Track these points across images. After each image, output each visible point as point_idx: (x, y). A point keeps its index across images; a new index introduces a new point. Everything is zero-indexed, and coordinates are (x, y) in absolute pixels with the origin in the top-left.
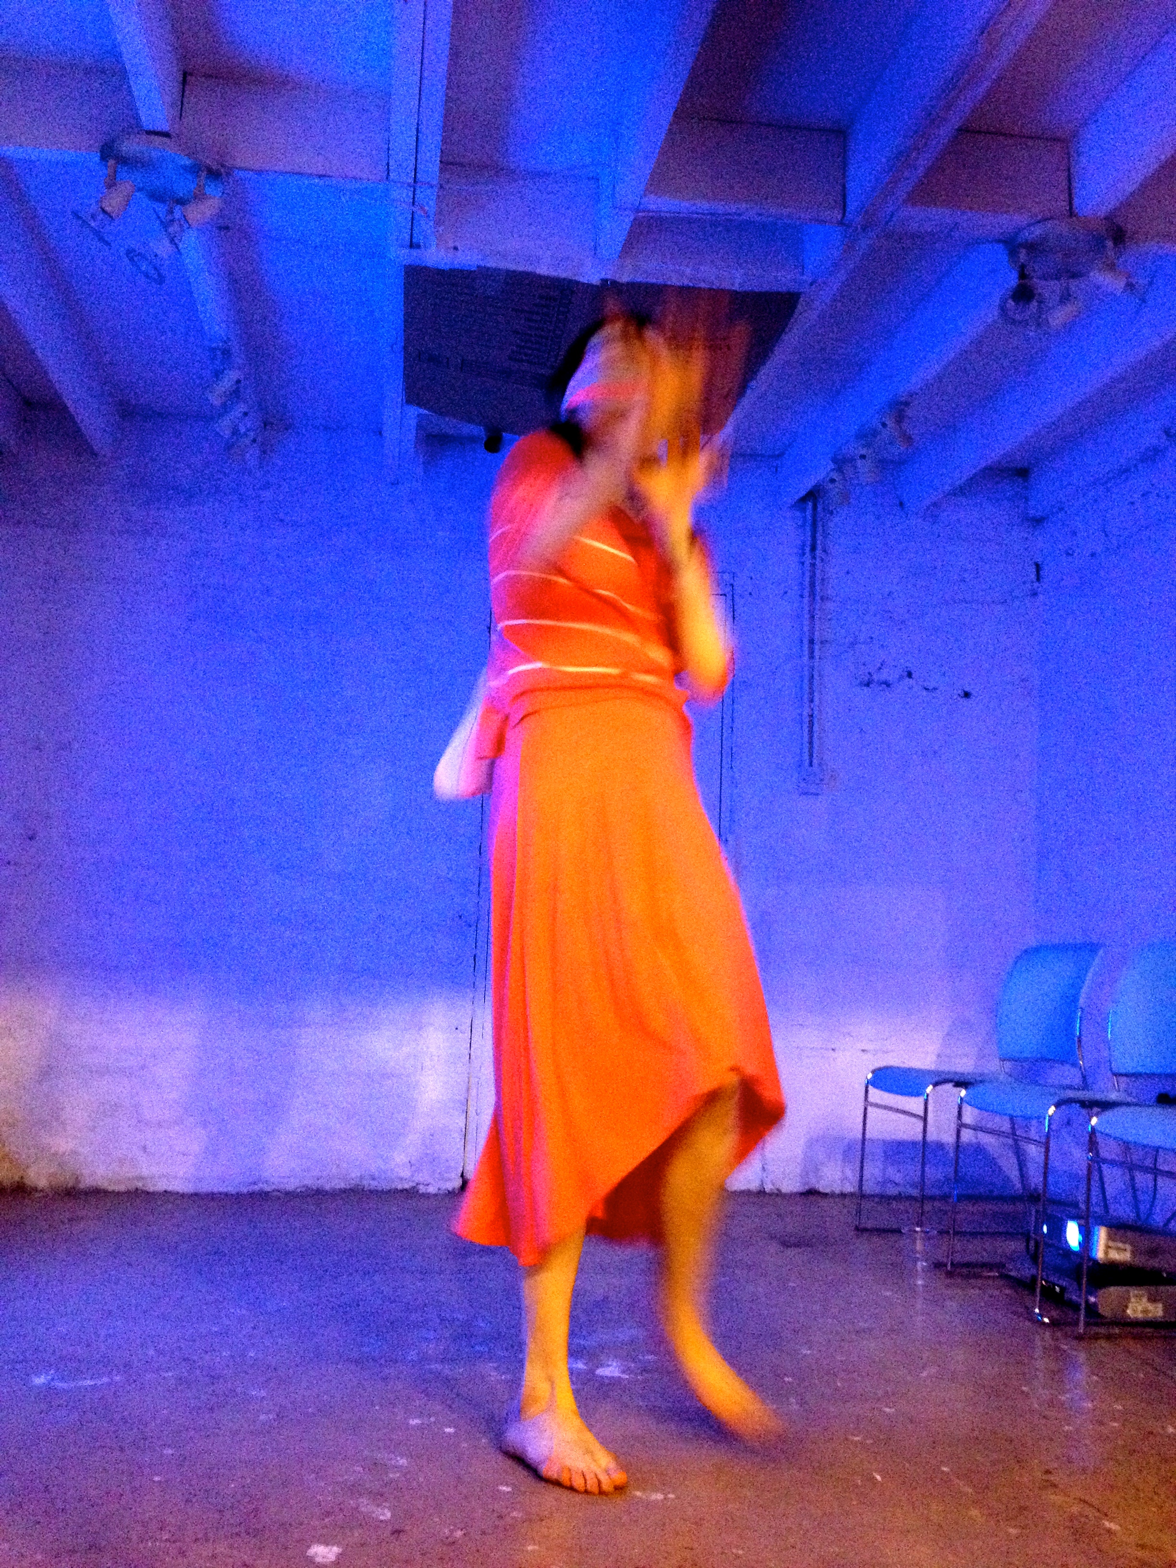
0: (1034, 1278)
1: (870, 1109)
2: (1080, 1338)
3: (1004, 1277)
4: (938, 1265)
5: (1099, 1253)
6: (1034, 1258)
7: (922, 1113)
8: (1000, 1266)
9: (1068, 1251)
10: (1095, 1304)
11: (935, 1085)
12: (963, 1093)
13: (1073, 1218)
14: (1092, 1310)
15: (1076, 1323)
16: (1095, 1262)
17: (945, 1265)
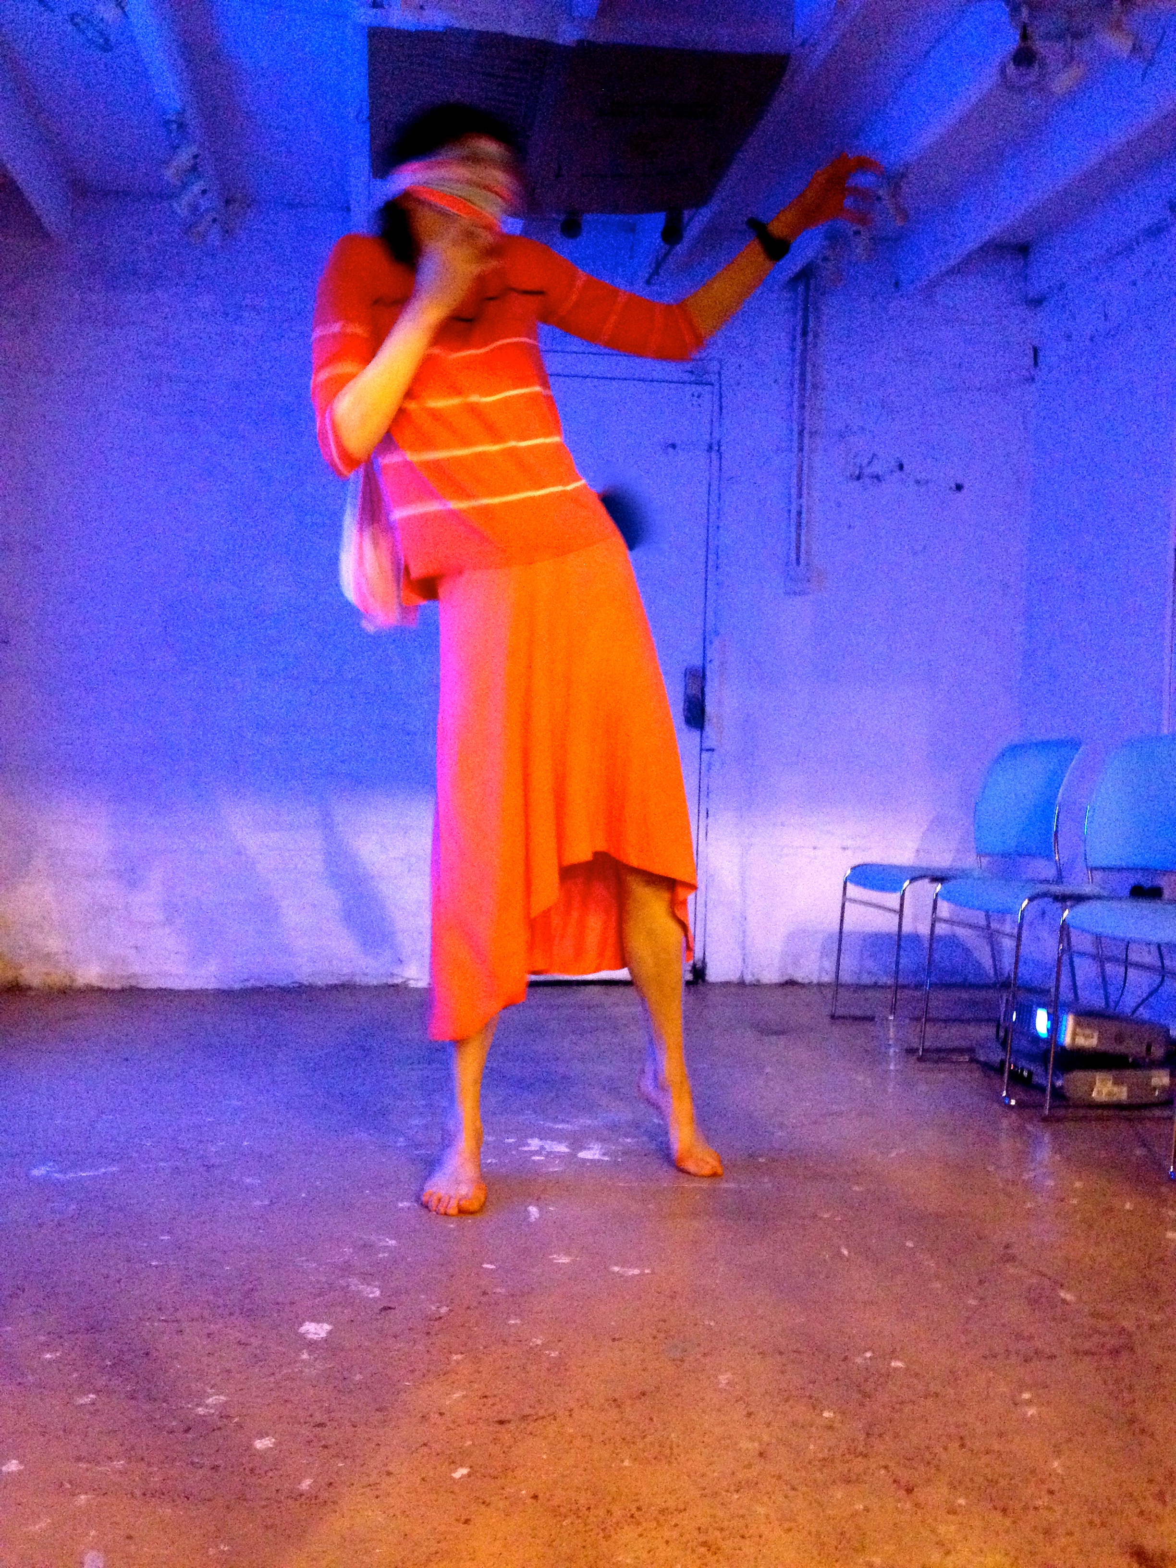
0: (1003, 1062)
1: (847, 904)
2: (1045, 1119)
3: (973, 1060)
4: (911, 1051)
5: (1066, 1039)
6: (1004, 1044)
7: (897, 907)
8: (971, 1050)
9: (1036, 1038)
10: (1062, 1088)
11: (913, 880)
12: (939, 887)
13: (1043, 1006)
14: (1058, 1095)
15: (1042, 1106)
16: (1063, 1048)
17: (918, 1049)
